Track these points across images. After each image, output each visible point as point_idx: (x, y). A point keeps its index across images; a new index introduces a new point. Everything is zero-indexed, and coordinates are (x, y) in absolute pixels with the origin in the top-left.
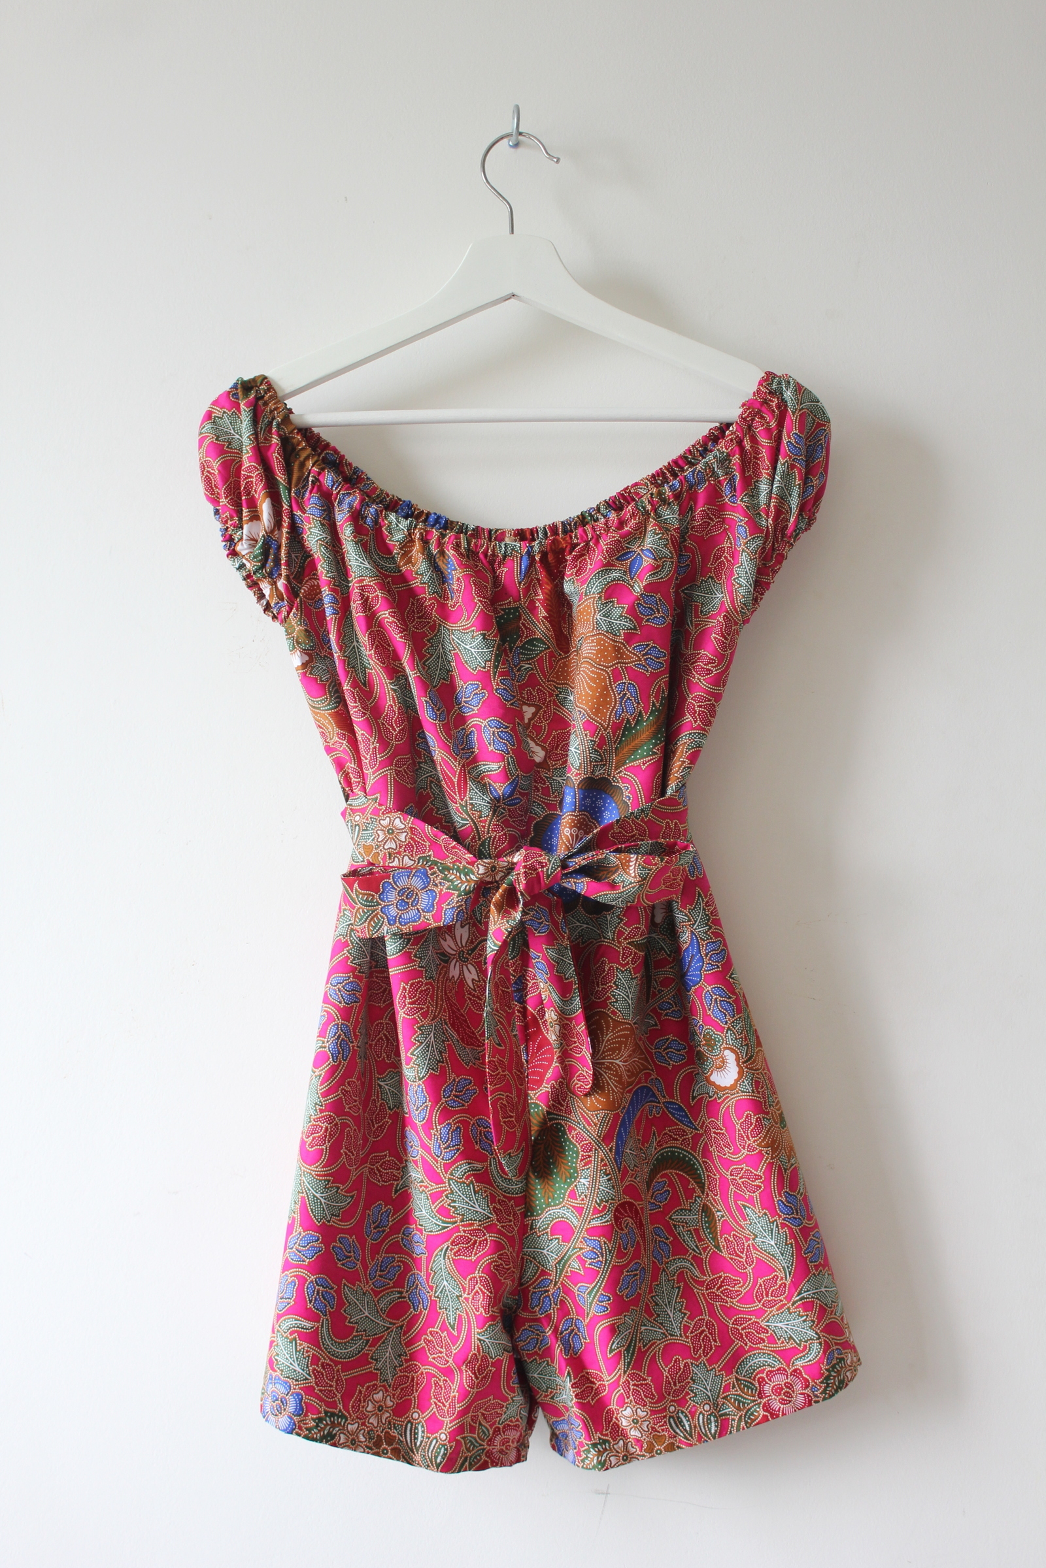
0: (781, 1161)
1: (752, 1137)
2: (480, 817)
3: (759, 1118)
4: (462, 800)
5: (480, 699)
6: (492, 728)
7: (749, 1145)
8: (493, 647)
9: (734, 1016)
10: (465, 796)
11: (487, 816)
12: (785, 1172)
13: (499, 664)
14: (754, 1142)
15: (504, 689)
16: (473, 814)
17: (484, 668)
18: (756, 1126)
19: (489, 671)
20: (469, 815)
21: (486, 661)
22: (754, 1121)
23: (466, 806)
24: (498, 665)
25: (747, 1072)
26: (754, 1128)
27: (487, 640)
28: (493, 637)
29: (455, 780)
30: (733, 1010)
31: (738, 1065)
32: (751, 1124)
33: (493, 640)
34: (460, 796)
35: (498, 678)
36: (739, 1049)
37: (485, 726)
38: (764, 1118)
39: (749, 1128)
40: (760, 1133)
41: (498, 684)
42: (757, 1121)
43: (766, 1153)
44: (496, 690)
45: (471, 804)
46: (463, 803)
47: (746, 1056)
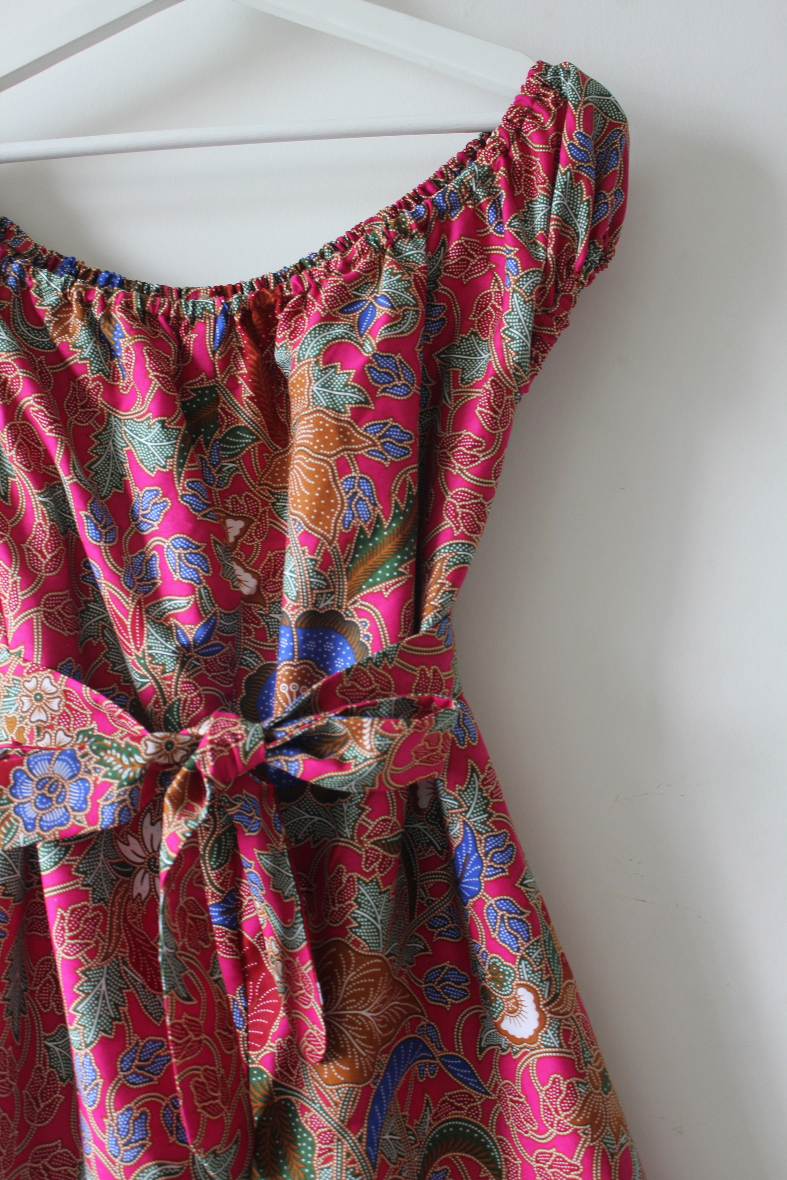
0: (605, 1143)
1: (564, 1111)
2: (164, 672)
3: (571, 1083)
4: (138, 649)
5: (161, 511)
6: (177, 548)
7: (559, 1122)
8: (176, 438)
9: (529, 940)
10: (141, 644)
11: (173, 671)
12: (612, 1158)
13: (185, 461)
14: (566, 1117)
15: (193, 495)
16: (154, 669)
17: (164, 467)
18: (567, 1095)
19: (171, 471)
20: (148, 670)
21: (168, 457)
22: (563, 1088)
23: (144, 658)
24: (184, 463)
25: (551, 1018)
26: (564, 1099)
27: (168, 429)
28: (176, 425)
29: (128, 623)
30: (527, 930)
31: (538, 1009)
32: (561, 1092)
33: (176, 429)
34: (136, 644)
35: (184, 480)
36: (538, 986)
37: (169, 547)
38: (578, 1082)
39: (557, 1097)
40: (574, 1104)
41: (184, 489)
42: (568, 1088)
43: (584, 1133)
44: (182, 496)
45: (151, 655)
46: (140, 654)
47: (549, 995)
